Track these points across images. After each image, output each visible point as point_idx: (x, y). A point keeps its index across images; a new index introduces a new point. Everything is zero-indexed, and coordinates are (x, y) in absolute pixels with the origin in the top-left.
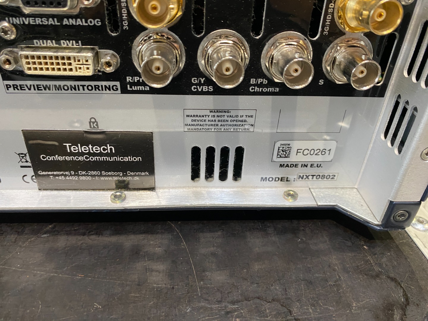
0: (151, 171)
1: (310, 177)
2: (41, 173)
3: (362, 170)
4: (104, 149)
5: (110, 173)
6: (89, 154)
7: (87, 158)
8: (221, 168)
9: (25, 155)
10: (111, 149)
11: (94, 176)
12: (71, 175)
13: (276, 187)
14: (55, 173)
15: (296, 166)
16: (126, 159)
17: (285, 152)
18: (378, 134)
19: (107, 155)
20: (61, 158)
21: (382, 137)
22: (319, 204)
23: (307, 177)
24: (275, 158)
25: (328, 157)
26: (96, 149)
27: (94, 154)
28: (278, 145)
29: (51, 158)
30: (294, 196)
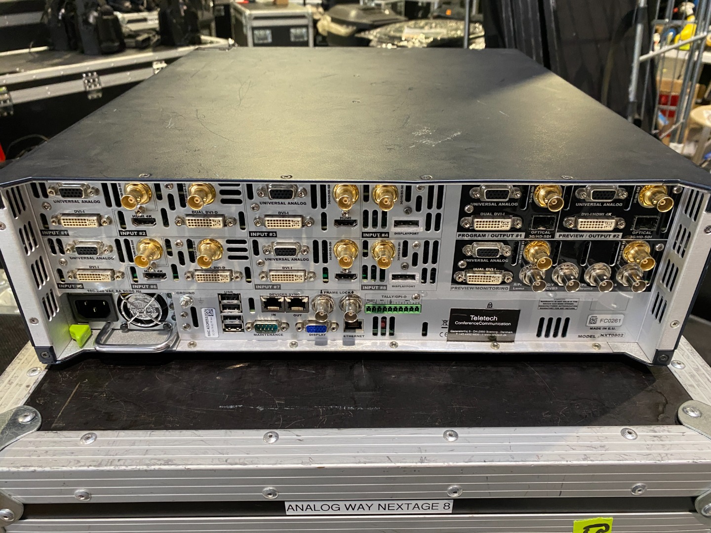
0: (515, 331)
1: (608, 335)
2: (452, 331)
3: (640, 332)
4: (492, 319)
5: (490, 332)
6: (483, 321)
7: (480, 323)
8: (555, 330)
9: (447, 321)
10: (495, 319)
11: (482, 333)
12: (468, 333)
13: (586, 341)
14: (460, 331)
15: (600, 329)
16: (502, 324)
17: (594, 321)
18: (648, 312)
19: (493, 322)
20: (466, 323)
21: (651, 313)
22: (614, 351)
23: (606, 335)
24: (588, 324)
26: (488, 319)
27: (486, 321)
29: (461, 323)
30: (598, 346)
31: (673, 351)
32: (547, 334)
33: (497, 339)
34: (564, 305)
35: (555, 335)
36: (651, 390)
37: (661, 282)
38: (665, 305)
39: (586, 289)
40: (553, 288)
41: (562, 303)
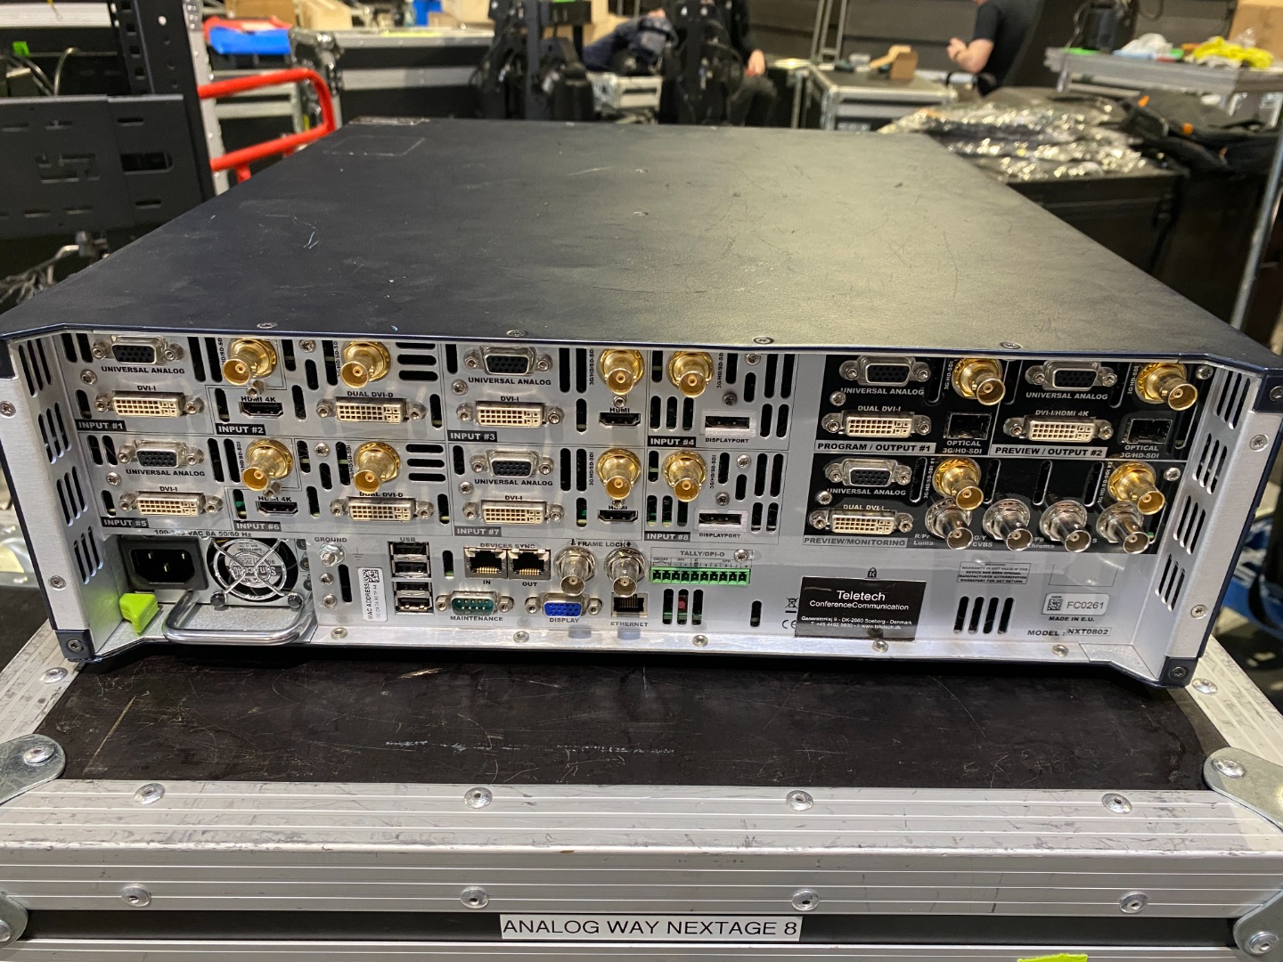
0: (915, 622)
1: (1081, 632)
2: (804, 618)
3: (1138, 626)
4: (875, 597)
5: (873, 621)
6: (860, 601)
7: (855, 605)
8: (987, 619)
9: (795, 600)
10: (882, 597)
11: (856, 623)
12: (833, 622)
13: (1043, 642)
14: (818, 619)
15: (1066, 619)
16: (893, 607)
17: (1056, 605)
18: (1153, 590)
19: (877, 603)
20: (829, 605)
21: (1157, 592)
22: (1092, 660)
23: (1078, 631)
24: (1045, 611)
25: (1100, 611)
26: (868, 597)
27: (865, 602)
28: (1049, 597)
29: (819, 604)
30: (1065, 651)
31: (1196, 660)
32: (974, 626)
33: (884, 637)
34: (1003, 575)
35: (987, 629)
36: (1156, 730)
37: (1175, 537)
38: (1182, 576)
39: (1041, 547)
40: (985, 544)
41: (1000, 570)
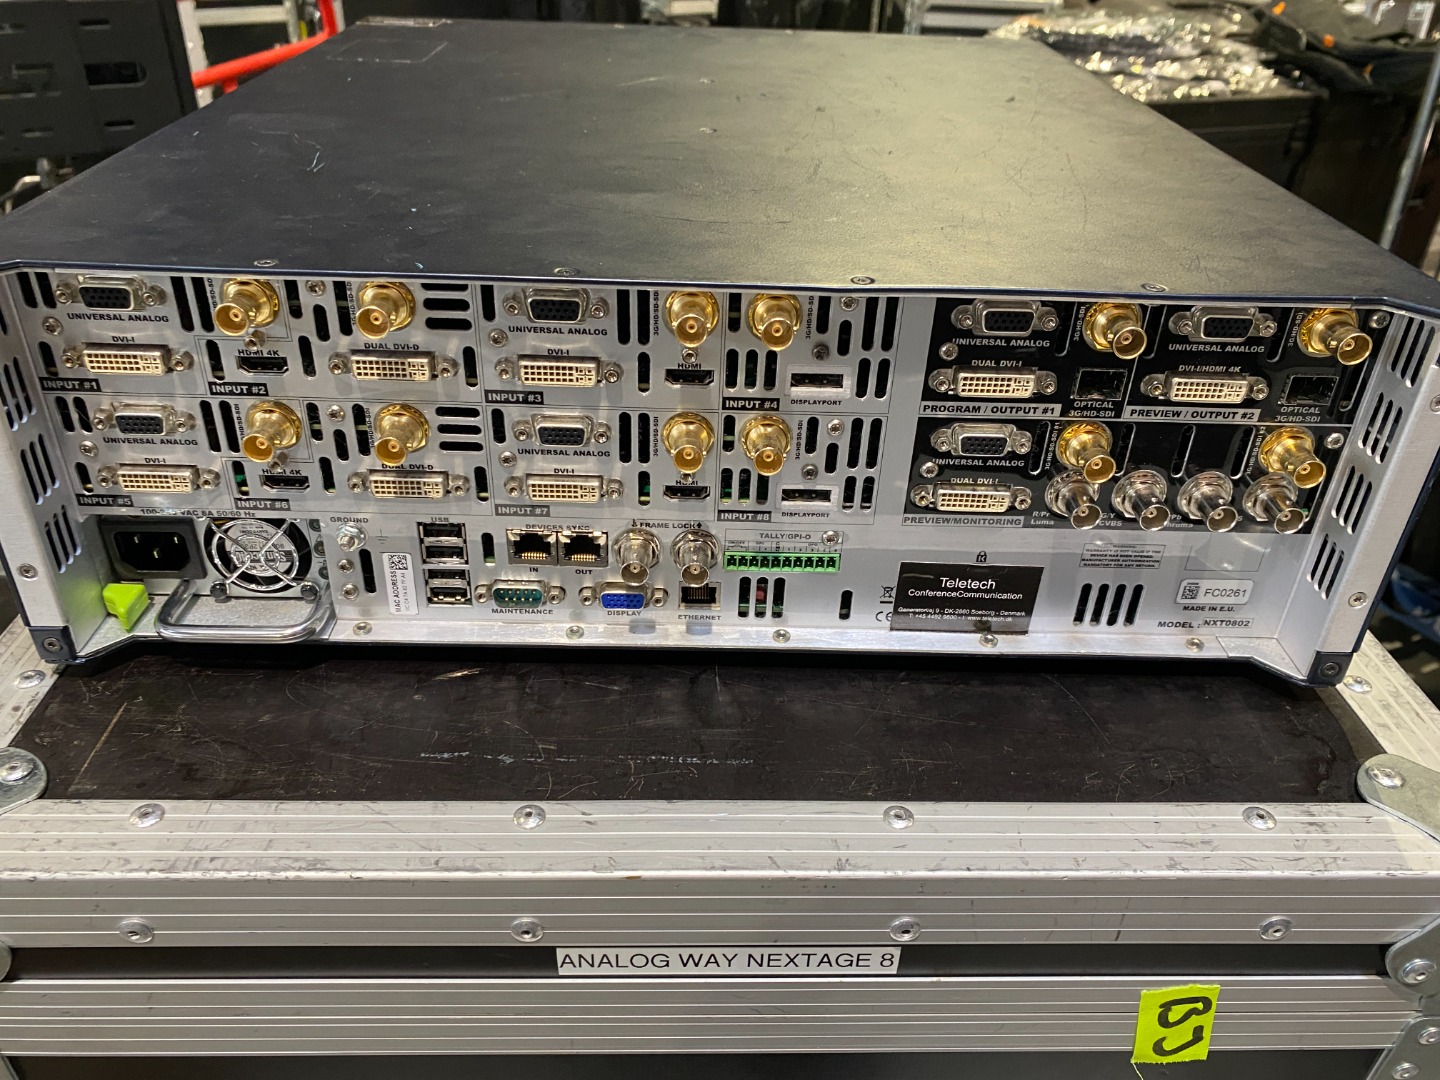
0: (1029, 613)
1: (1219, 623)
2: (901, 610)
3: (1284, 616)
4: (984, 585)
5: (980, 612)
6: (966, 590)
7: (961, 594)
8: (1112, 609)
9: (892, 589)
10: (992, 585)
11: (962, 615)
12: (935, 613)
13: (1175, 635)
14: (917, 610)
15: (1203, 609)
16: (1005, 596)
17: (1192, 592)
18: (1304, 575)
19: (986, 591)
20: (931, 594)
21: (1309, 578)
22: (1230, 655)
23: (1215, 623)
24: (1179, 600)
25: (1242, 599)
26: (975, 585)
27: (972, 590)
28: (1184, 584)
29: (920, 593)
30: (1200, 646)
31: (1351, 654)
32: (1096, 618)
33: (993, 629)
34: (1133, 558)
35: (1112, 621)
36: (1302, 734)
37: (1334, 514)
38: (1340, 560)
39: (1178, 526)
40: (1113, 523)
41: (1130, 553)
